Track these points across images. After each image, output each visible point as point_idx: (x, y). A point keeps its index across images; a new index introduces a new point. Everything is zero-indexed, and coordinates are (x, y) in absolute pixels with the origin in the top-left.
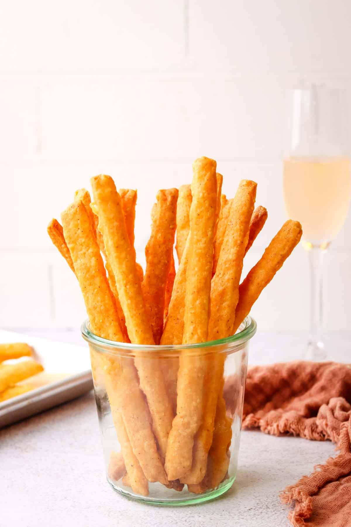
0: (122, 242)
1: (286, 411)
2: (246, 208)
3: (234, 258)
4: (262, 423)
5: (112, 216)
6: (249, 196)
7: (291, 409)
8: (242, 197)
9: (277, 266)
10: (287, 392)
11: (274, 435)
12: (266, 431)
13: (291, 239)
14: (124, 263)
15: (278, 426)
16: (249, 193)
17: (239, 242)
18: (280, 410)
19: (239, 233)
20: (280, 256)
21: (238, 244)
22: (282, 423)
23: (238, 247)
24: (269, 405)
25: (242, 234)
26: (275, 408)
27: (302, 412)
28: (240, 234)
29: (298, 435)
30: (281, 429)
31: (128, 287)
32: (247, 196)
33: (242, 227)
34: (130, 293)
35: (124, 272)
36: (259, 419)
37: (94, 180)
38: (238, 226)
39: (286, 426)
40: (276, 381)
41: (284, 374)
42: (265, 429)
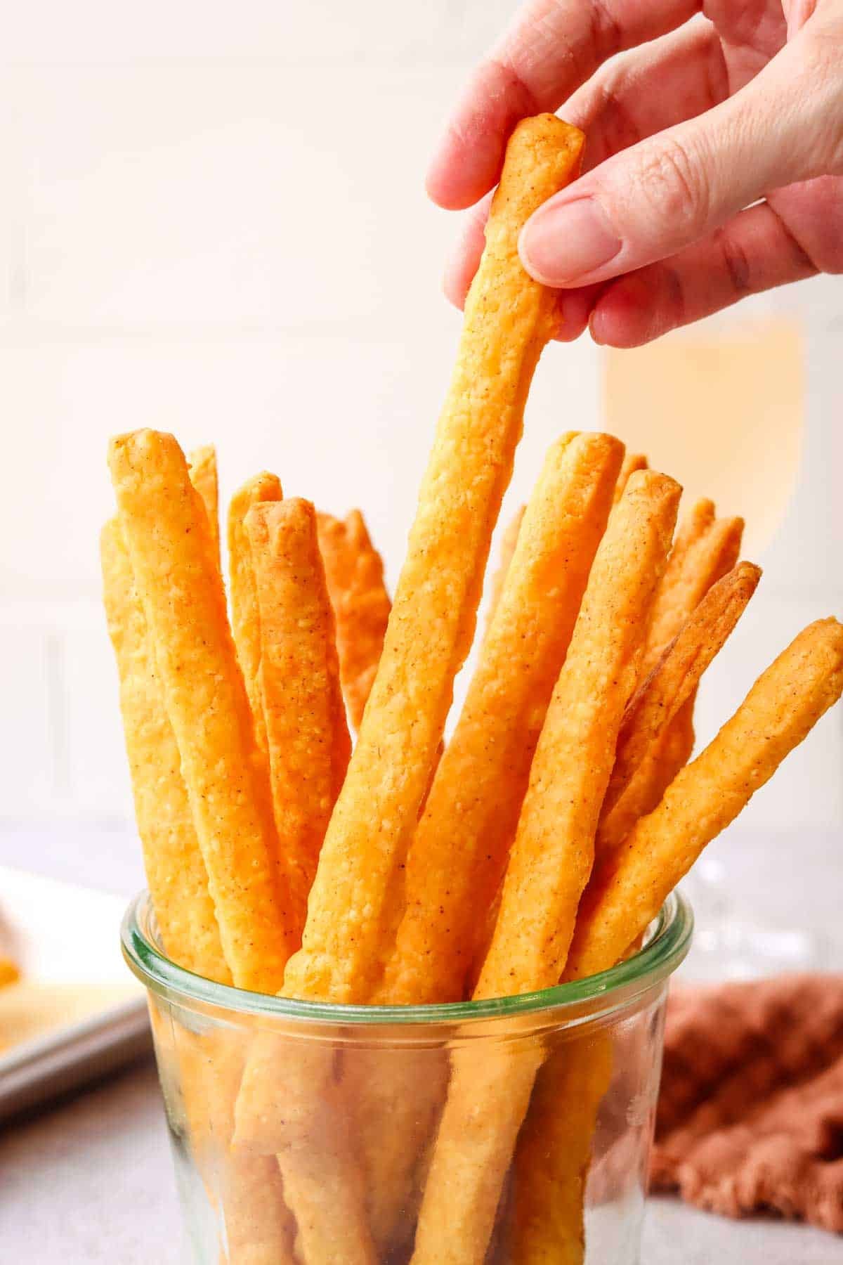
0: (194, 654)
1: (761, 1136)
2: (637, 567)
3: (586, 733)
4: (687, 1175)
5: (164, 567)
6: (648, 530)
7: (776, 1130)
8: (626, 530)
9: (754, 772)
10: (761, 1072)
11: (724, 1214)
12: (700, 1202)
13: (806, 689)
14: (201, 720)
15: (736, 1189)
16: (649, 520)
17: (604, 681)
18: (741, 1133)
19: (607, 650)
20: (763, 741)
21: (600, 688)
22: (748, 1178)
23: (601, 697)
24: (706, 1113)
25: (617, 654)
26: (727, 1121)
27: (811, 1140)
28: (611, 654)
29: (798, 1216)
30: (748, 1194)
31: (211, 798)
32: (643, 527)
33: (618, 632)
34: (218, 819)
35: (199, 751)
36: (676, 1163)
37: (114, 445)
38: (605, 627)
39: (760, 1187)
40: (728, 1040)
41: (755, 1017)
42: (696, 1194)
